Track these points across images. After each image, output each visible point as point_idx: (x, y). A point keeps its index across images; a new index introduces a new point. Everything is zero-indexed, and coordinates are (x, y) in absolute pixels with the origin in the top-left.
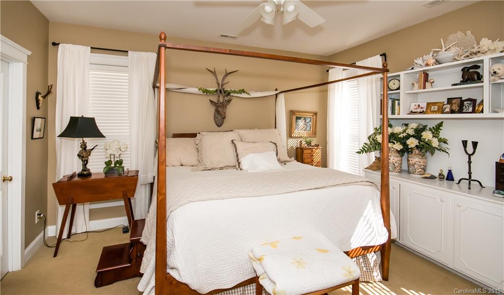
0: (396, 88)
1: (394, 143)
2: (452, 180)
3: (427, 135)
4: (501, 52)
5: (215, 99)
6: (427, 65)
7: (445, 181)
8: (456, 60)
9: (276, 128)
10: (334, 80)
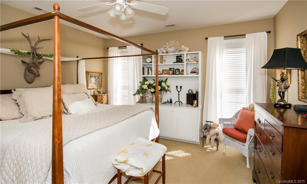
0: (149, 62)
1: (151, 89)
2: (172, 103)
3: (163, 84)
4: (188, 52)
5: (28, 60)
6: (163, 53)
7: (170, 104)
8: (174, 52)
9: (78, 83)
10: (113, 56)
